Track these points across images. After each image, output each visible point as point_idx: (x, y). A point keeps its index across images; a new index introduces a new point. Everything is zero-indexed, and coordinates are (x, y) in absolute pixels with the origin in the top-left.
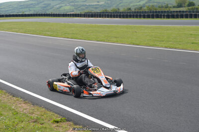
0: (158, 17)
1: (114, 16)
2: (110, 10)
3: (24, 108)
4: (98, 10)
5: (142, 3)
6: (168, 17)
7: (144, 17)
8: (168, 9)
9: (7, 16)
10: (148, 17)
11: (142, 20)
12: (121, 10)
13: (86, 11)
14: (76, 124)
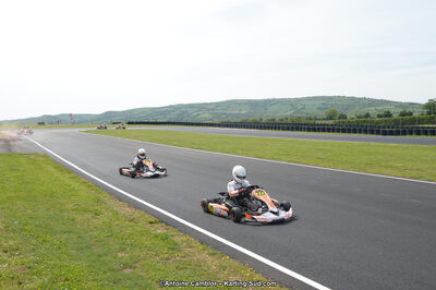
0: (297, 129)
1: (251, 128)
2: (250, 119)
3: (127, 210)
4: (239, 120)
5: (288, 114)
6: (309, 130)
7: (283, 129)
8: (312, 122)
9: (137, 123)
10: (288, 129)
11: (281, 132)
12: (264, 120)
13: (224, 120)
14: (167, 225)
